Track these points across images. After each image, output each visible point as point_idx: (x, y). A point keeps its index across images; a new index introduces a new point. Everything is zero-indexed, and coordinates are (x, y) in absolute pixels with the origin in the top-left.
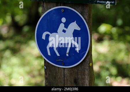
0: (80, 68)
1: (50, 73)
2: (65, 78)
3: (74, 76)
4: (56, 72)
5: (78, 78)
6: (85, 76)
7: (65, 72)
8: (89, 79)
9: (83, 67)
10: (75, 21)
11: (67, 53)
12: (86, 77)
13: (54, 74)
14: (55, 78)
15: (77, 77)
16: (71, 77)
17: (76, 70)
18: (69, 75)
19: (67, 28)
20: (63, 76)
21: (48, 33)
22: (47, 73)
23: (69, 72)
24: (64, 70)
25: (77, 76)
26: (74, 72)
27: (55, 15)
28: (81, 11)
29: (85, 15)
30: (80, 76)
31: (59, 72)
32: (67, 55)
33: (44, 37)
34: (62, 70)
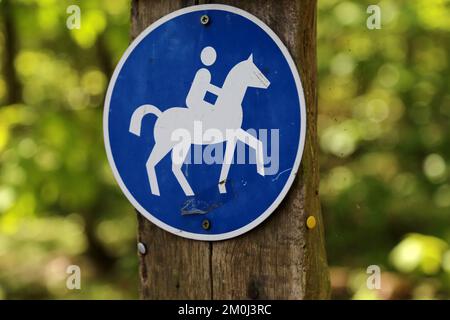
0: (270, 236)
1: (158, 268)
2: (216, 284)
3: (248, 269)
4: (181, 262)
5: (265, 278)
6: (288, 266)
7: (213, 258)
8: (304, 280)
9: (280, 231)
10: (251, 57)
11: (220, 181)
12: (294, 271)
13: (175, 272)
14: (178, 286)
15: (257, 273)
16: (236, 278)
17: (255, 247)
18: (229, 269)
19: (220, 85)
20: (207, 275)
21: (150, 109)
22: (149, 268)
23: (229, 256)
24: (211, 249)
25: (260, 271)
26: (247, 255)
27: (176, 41)
28: (271, 19)
29: (287, 29)
30: (269, 271)
31: (190, 260)
32: (222, 189)
33: (135, 128)
34: (203, 251)
